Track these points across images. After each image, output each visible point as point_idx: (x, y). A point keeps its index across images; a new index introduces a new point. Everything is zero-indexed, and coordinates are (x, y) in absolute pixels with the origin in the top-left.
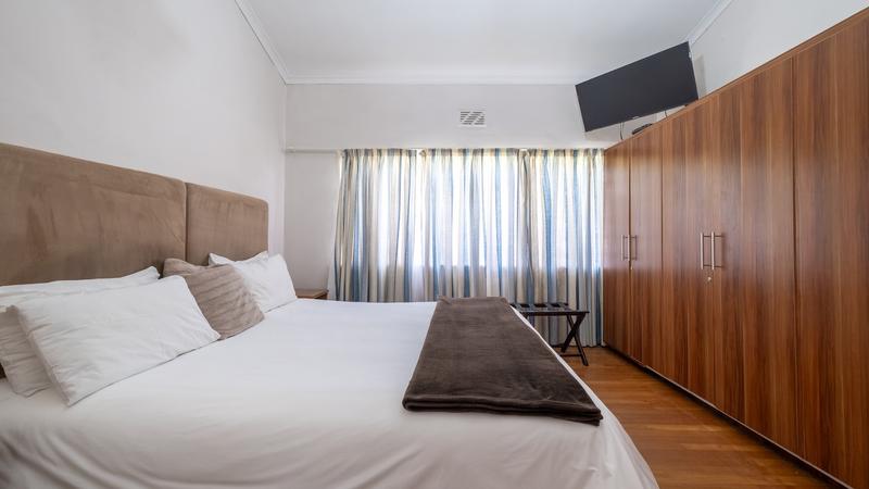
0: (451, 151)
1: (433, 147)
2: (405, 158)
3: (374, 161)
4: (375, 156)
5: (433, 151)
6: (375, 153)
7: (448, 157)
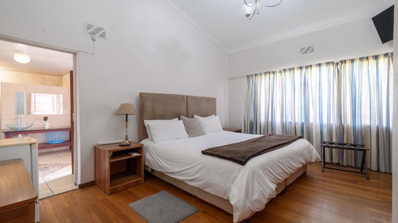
0: (293, 69)
1: (285, 68)
2: (272, 75)
3: (258, 78)
4: (259, 76)
5: (285, 70)
6: (259, 75)
7: (292, 72)
